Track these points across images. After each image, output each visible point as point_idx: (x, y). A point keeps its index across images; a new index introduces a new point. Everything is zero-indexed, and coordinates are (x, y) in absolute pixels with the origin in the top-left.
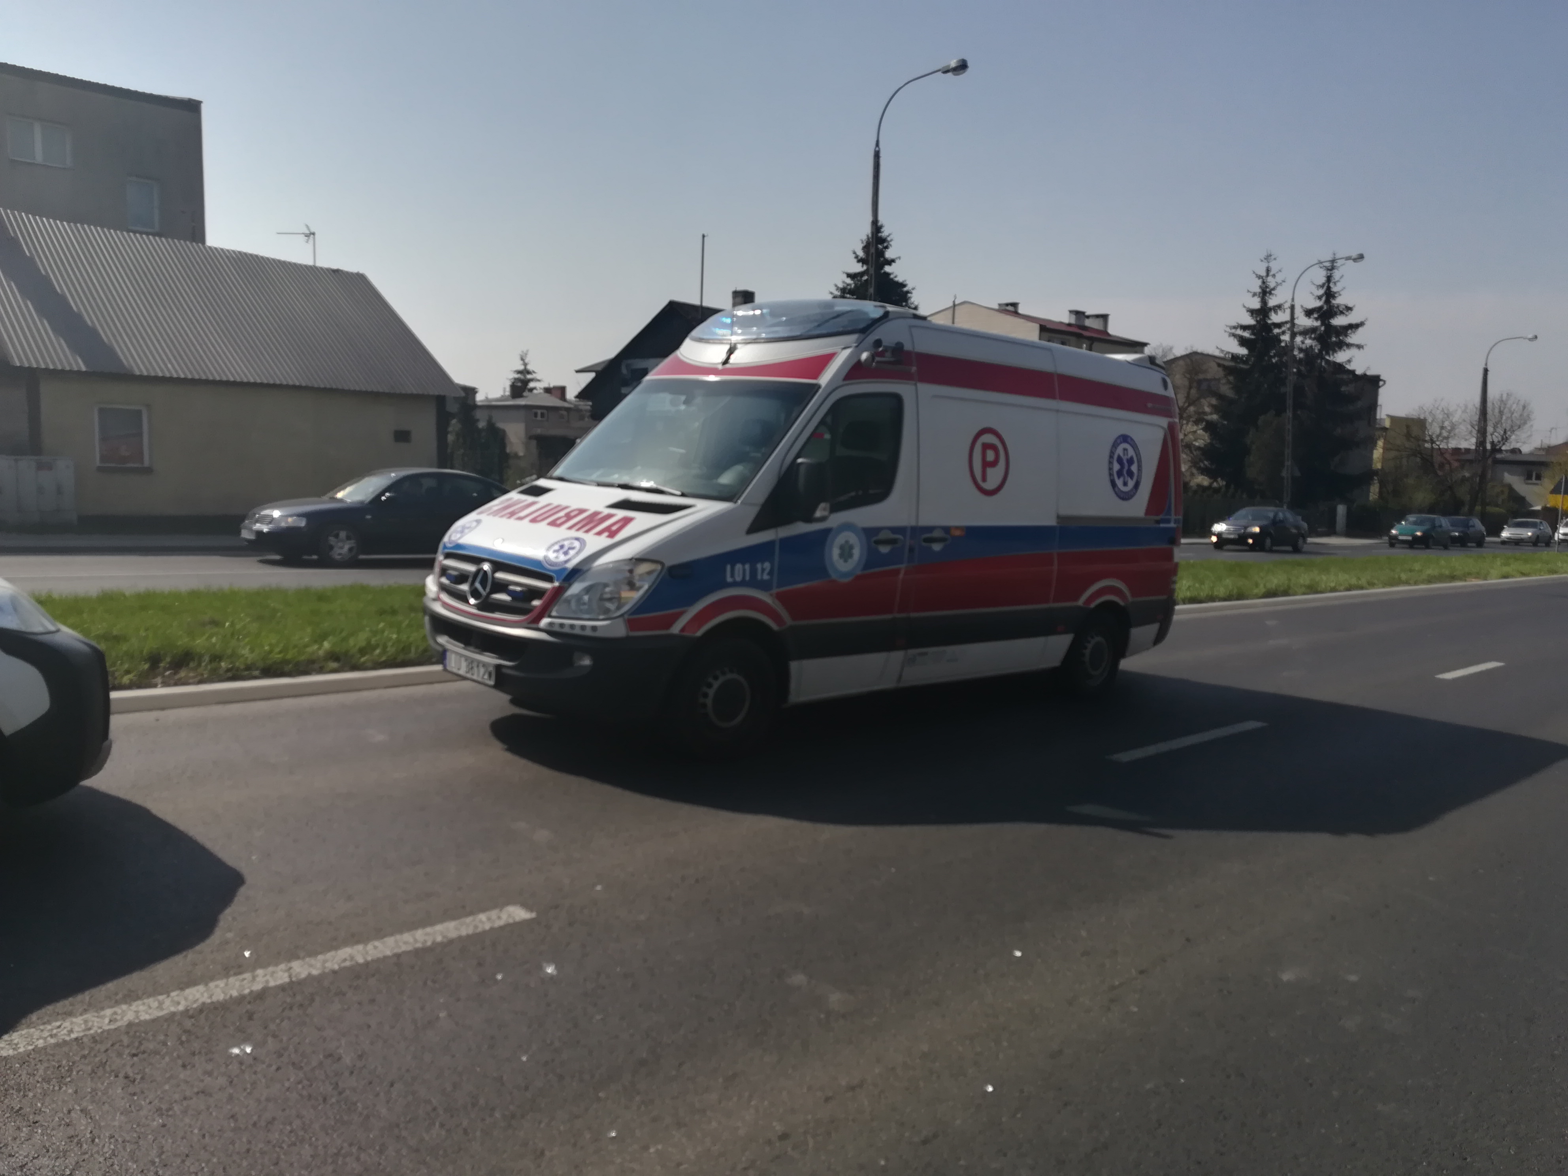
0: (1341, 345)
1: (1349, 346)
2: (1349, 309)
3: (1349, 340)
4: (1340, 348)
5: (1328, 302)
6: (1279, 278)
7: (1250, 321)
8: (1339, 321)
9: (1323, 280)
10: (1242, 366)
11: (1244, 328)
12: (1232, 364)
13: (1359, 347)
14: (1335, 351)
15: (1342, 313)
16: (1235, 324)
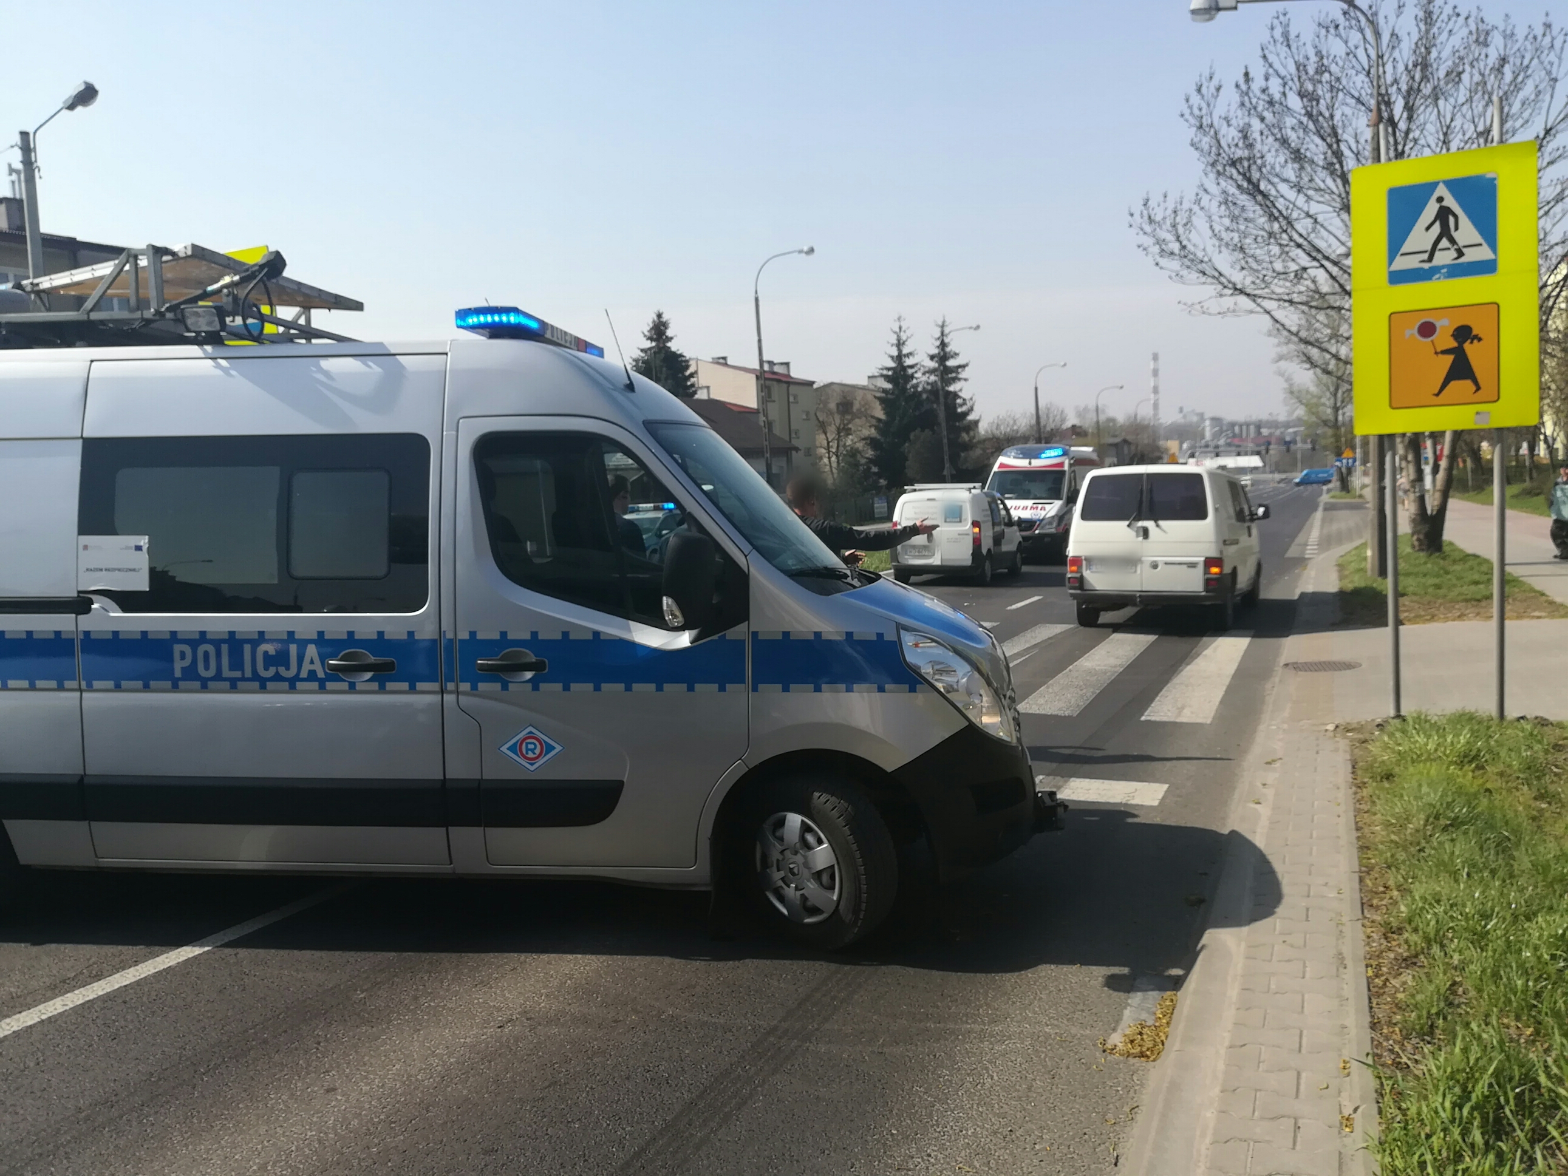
0: (956, 379)
1: (959, 379)
2: (957, 354)
3: (960, 376)
4: (954, 382)
5: (943, 349)
6: (908, 333)
7: (892, 364)
8: (951, 363)
9: (938, 334)
10: (889, 396)
11: (888, 369)
12: (883, 395)
13: (966, 380)
14: (950, 384)
15: (952, 357)
16: (880, 367)
